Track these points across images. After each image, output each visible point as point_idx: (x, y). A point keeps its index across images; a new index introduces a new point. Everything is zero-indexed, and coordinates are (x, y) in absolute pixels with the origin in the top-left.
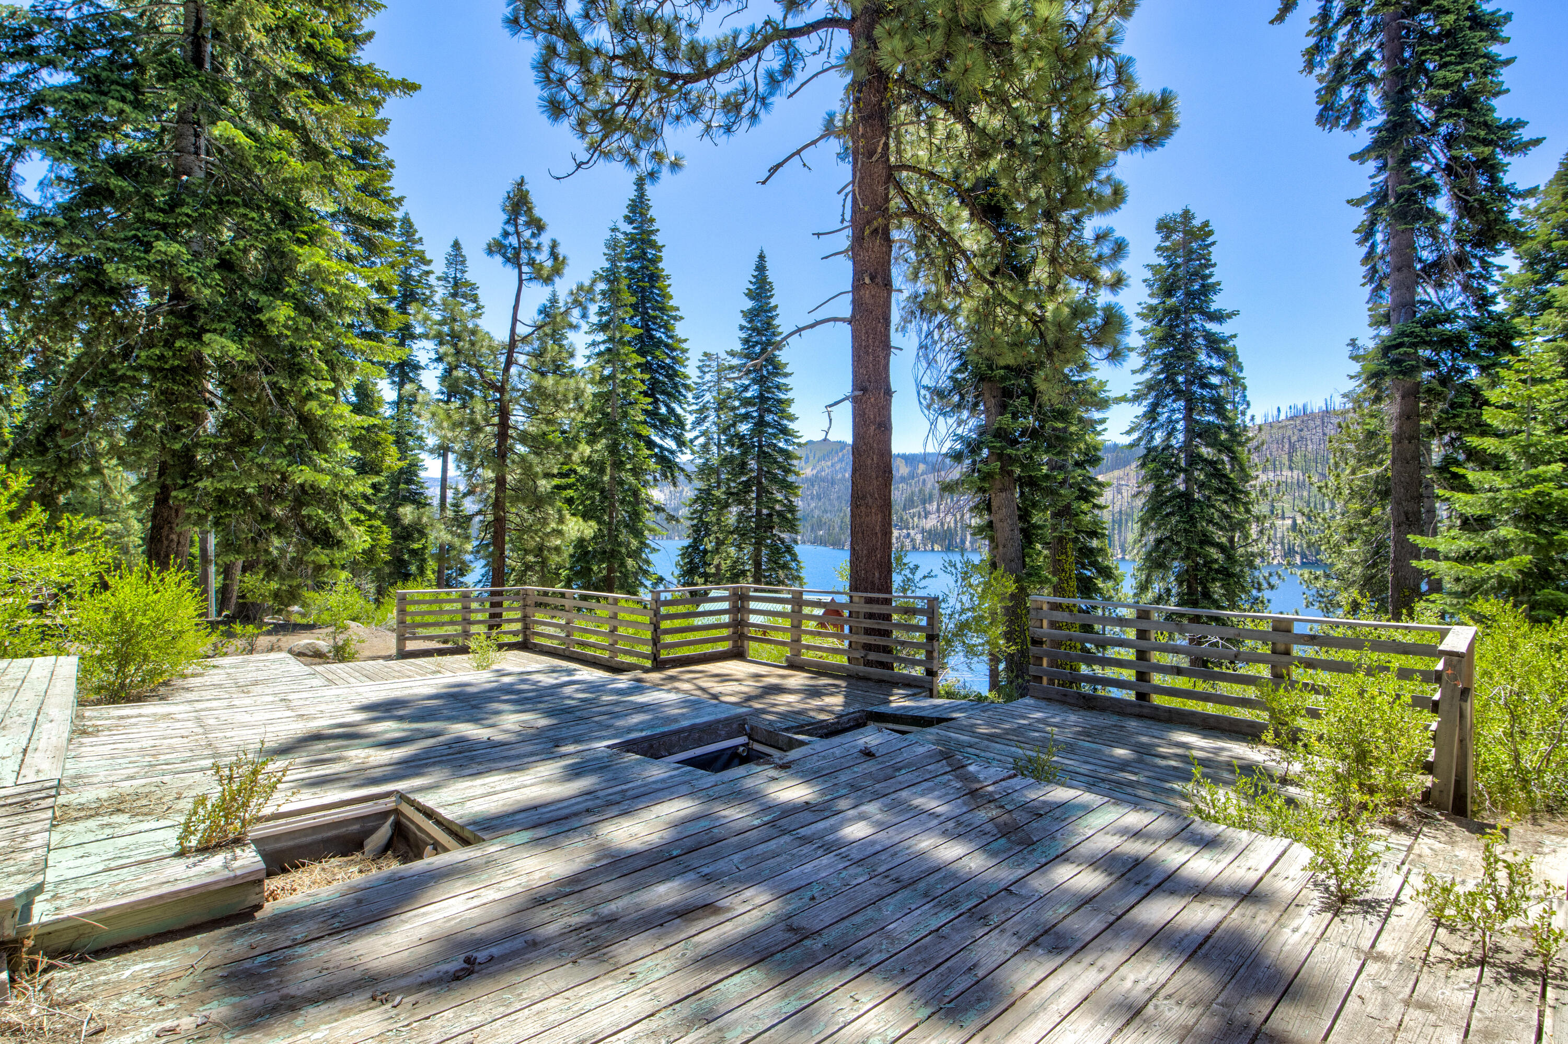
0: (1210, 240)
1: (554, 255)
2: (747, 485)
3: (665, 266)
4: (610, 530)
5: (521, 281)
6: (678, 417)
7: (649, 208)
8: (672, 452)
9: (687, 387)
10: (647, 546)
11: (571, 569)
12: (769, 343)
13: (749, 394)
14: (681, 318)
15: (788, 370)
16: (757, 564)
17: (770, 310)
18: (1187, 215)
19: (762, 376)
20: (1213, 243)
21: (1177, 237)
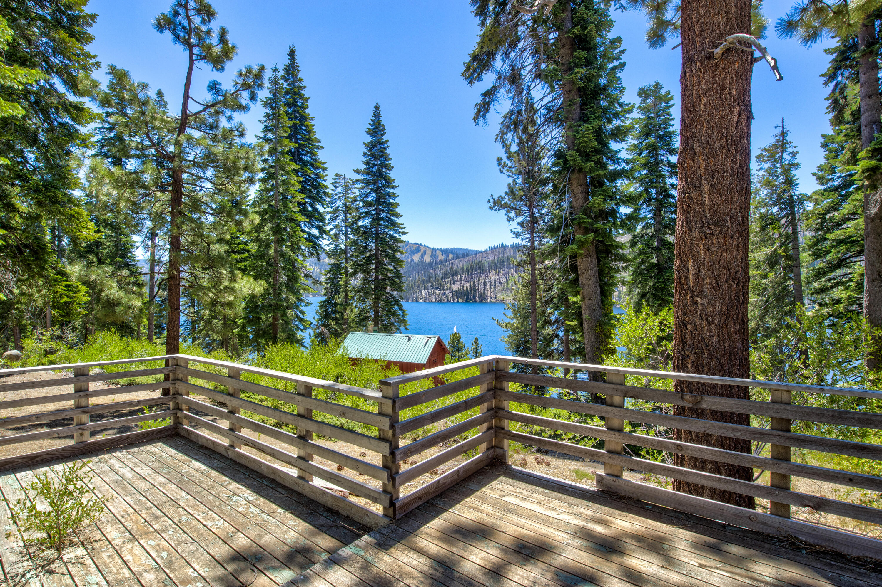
0: (671, 103)
1: (223, 40)
2: (369, 260)
3: (310, 111)
4: (274, 289)
5: (192, 61)
6: (320, 214)
7: (299, 71)
8: (317, 237)
9: (326, 194)
10: (302, 301)
11: (245, 318)
12: (383, 165)
13: (370, 199)
14: (322, 148)
15: (395, 184)
16: (376, 312)
17: (383, 143)
18: (658, 86)
19: (378, 188)
20: (673, 105)
21: (650, 101)
